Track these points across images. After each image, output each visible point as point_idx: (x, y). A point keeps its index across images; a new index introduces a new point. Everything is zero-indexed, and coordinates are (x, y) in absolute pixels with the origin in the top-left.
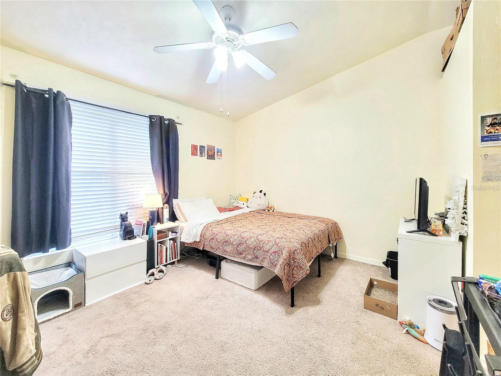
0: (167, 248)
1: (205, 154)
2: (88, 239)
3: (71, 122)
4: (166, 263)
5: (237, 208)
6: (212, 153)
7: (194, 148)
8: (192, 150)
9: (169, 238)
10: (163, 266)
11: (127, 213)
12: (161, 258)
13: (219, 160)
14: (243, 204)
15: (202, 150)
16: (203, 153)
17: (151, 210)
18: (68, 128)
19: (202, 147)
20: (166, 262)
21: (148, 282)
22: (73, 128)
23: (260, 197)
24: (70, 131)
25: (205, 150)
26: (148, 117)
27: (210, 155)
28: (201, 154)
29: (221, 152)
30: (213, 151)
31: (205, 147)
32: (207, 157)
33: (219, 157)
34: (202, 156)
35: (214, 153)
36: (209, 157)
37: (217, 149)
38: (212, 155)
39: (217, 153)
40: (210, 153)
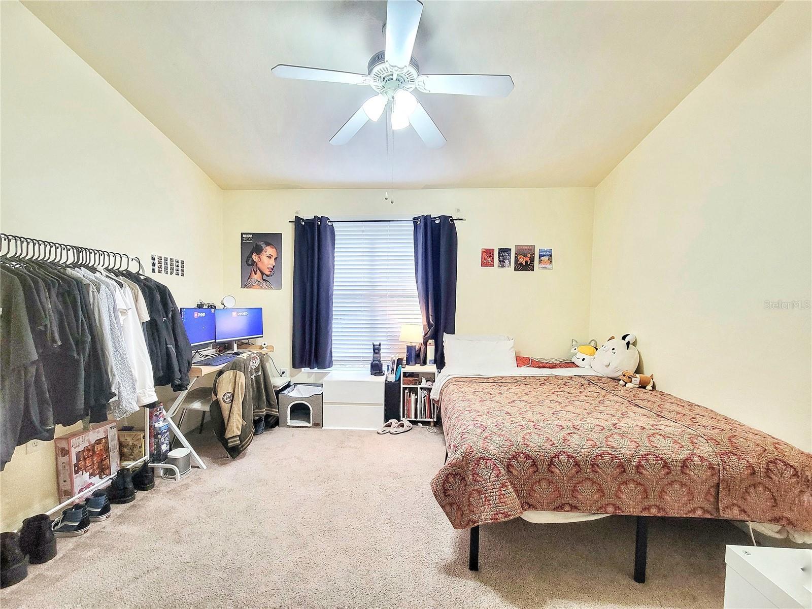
0: (416, 400)
1: (510, 262)
2: (347, 366)
3: (333, 244)
4: (415, 419)
5: (573, 365)
6: (527, 259)
7: (488, 255)
8: (482, 258)
9: (421, 386)
10: (409, 421)
11: (380, 345)
12: (409, 410)
13: (545, 270)
14: (583, 360)
15: (502, 256)
16: (507, 261)
17: (409, 345)
18: (330, 252)
19: (504, 251)
20: (416, 417)
21: (380, 432)
22: (336, 250)
23: (613, 349)
24: (333, 254)
25: (510, 256)
26: (412, 220)
27: (521, 264)
28: (502, 262)
29: (551, 256)
30: (529, 255)
31: (510, 250)
32: (515, 267)
33: (544, 266)
34: (503, 266)
35: (532, 259)
36: (520, 267)
37: (540, 251)
38: (527, 262)
39: (540, 258)
40: (522, 260)
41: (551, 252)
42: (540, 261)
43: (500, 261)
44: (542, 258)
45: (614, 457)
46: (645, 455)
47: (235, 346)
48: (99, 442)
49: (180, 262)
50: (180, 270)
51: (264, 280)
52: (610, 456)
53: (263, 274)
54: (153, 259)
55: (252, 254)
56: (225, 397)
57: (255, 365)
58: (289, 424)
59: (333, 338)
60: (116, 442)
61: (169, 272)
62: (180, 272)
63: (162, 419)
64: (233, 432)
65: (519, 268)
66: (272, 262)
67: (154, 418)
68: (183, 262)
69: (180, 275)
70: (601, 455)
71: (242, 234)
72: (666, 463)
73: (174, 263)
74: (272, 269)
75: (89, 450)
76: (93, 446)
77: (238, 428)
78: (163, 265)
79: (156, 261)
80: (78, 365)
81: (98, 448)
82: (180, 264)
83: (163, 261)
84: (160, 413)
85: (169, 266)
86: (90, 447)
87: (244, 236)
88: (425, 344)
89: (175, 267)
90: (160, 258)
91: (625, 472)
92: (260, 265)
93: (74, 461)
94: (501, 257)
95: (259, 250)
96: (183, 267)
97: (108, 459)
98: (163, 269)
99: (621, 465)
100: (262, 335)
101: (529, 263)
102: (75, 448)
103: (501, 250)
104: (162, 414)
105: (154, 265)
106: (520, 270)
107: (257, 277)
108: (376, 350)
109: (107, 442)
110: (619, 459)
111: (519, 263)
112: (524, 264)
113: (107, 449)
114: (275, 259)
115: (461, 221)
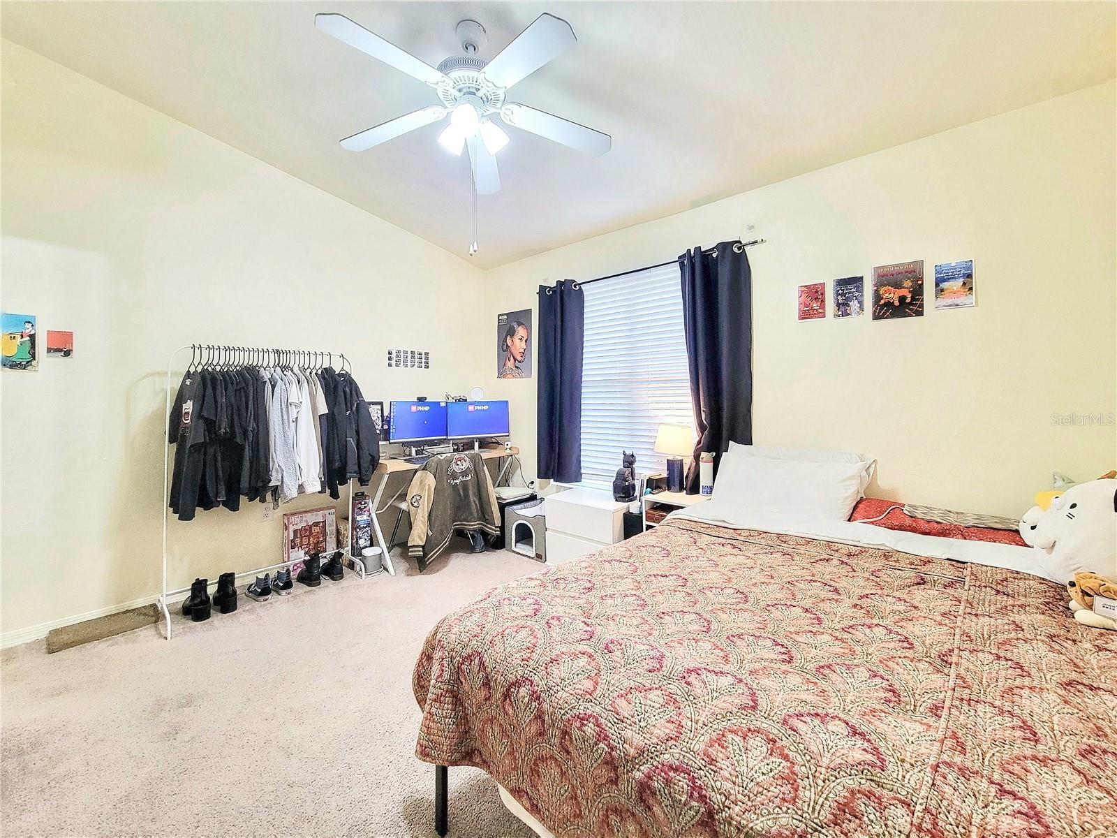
1: (861, 303)
3: (582, 314)
7: (812, 296)
8: (800, 304)
13: (954, 310)
15: (844, 294)
17: (671, 458)
18: (577, 325)
24: (582, 327)
25: (862, 292)
26: (677, 261)
27: (889, 304)
28: (843, 307)
29: (970, 276)
30: (908, 283)
31: (861, 279)
32: (875, 312)
33: (949, 302)
34: (846, 314)
35: (918, 291)
36: (885, 310)
37: (938, 269)
38: (902, 299)
39: (937, 285)
40: (892, 295)
41: (970, 268)
42: (940, 292)
43: (838, 305)
44: (944, 285)
45: (602, 736)
46: (671, 767)
47: (477, 445)
48: (316, 524)
49: (423, 354)
50: (423, 362)
51: (516, 367)
52: (597, 729)
53: (515, 359)
54: (390, 353)
55: (506, 337)
56: (414, 500)
57: (462, 467)
58: (513, 548)
59: (582, 443)
60: (334, 528)
61: (409, 366)
62: (423, 365)
63: (367, 513)
64: (413, 540)
65: (884, 314)
66: (523, 344)
67: (356, 510)
68: (427, 354)
69: (423, 367)
70: (583, 719)
71: (499, 316)
72: (710, 814)
73: (416, 355)
74: (523, 353)
75: (306, 530)
76: (310, 527)
77: (420, 537)
78: (402, 359)
79: (394, 355)
80: (243, 450)
81: (316, 530)
82: (423, 356)
83: (402, 354)
84: (365, 507)
85: (409, 359)
86: (307, 528)
87: (500, 318)
88: (697, 458)
89: (416, 360)
90: (399, 352)
91: (617, 785)
92: (513, 350)
93: (292, 537)
94: (839, 297)
95: (511, 332)
96: (427, 358)
97: (324, 543)
98: (402, 363)
99: (611, 763)
100: (507, 434)
101: (908, 300)
102: (293, 525)
103: (842, 283)
104: (367, 508)
105: (390, 359)
106: (886, 318)
107: (510, 364)
108: (629, 461)
109: (324, 527)
110: (609, 746)
111: (882, 302)
112: (897, 303)
113: (324, 534)
114: (526, 341)
115: (757, 246)
